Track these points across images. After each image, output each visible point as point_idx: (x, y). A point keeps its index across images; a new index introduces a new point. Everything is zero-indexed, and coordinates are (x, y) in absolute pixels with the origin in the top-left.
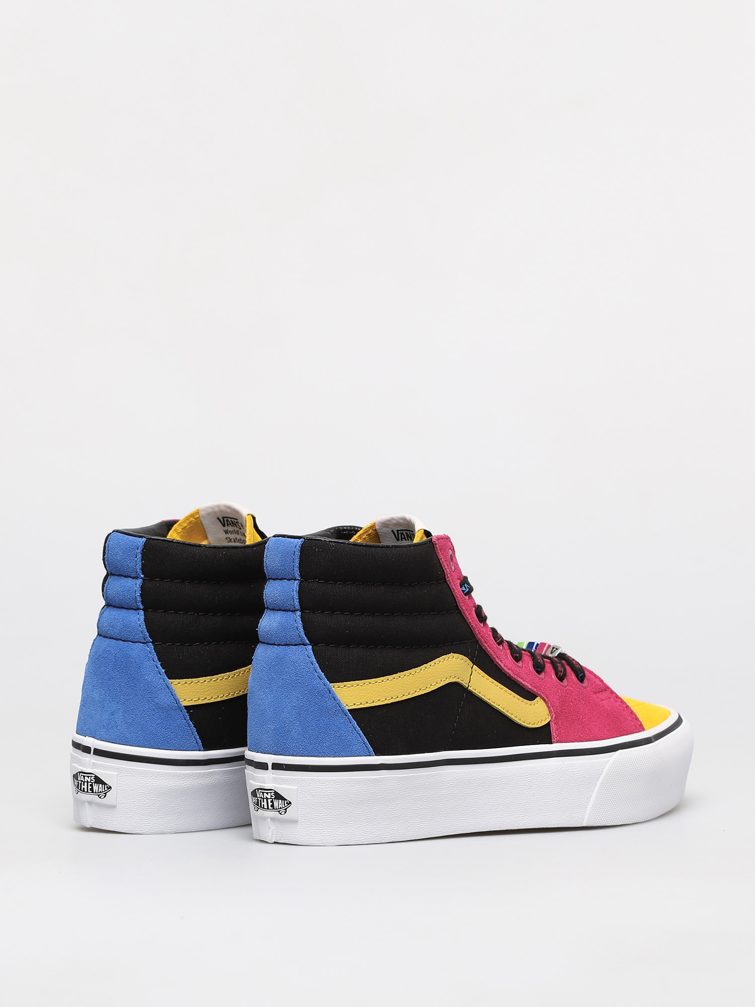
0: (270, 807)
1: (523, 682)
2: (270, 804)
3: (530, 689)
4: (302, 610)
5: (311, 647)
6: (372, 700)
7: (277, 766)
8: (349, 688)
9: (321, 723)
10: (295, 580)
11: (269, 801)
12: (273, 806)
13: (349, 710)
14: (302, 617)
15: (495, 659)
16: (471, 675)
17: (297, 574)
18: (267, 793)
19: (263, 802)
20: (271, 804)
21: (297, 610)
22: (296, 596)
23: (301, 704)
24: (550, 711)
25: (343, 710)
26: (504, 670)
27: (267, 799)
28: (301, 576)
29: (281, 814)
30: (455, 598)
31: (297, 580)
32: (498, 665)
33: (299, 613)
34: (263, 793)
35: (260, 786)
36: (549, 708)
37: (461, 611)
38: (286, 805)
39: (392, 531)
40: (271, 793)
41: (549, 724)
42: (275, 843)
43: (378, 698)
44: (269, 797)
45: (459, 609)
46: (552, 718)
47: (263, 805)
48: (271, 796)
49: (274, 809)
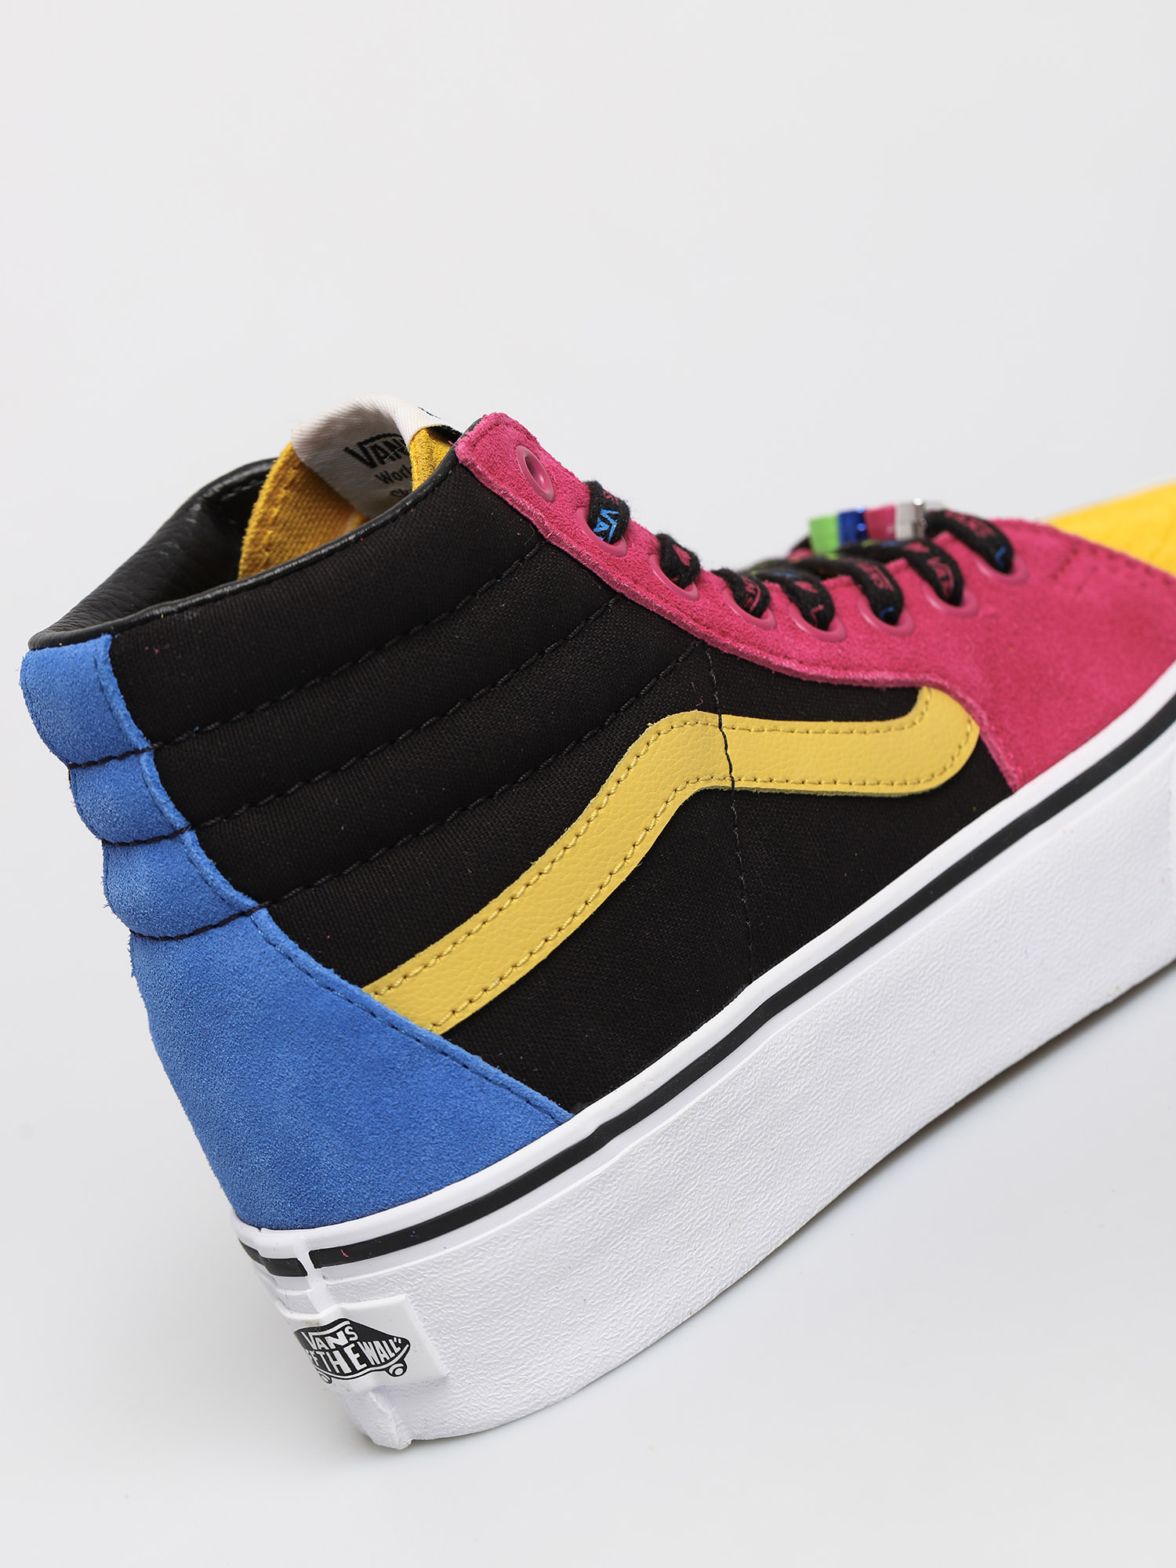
0: (358, 1367)
1: (869, 677)
2: (354, 1358)
3: (892, 682)
4: (194, 824)
5: (264, 912)
6: (496, 974)
7: (324, 1258)
8: (418, 978)
9: (387, 1104)
10: (137, 752)
11: (348, 1350)
12: (363, 1359)
13: (446, 1035)
14: (204, 843)
15: (769, 663)
16: (726, 748)
17: (135, 736)
18: (334, 1335)
19: (335, 1359)
20: (358, 1355)
21: (182, 831)
22: (162, 797)
23: (311, 1077)
24: (969, 709)
25: (431, 1046)
26: (804, 675)
27: (340, 1348)
28: (148, 735)
29: (394, 1375)
30: (590, 571)
31: (143, 751)
32: (784, 672)
33: (190, 837)
34: (322, 1338)
35: (307, 1322)
36: (962, 701)
37: (622, 595)
38: (397, 1350)
39: (347, 450)
40: (343, 1329)
41: (980, 746)
42: (416, 1443)
43: (511, 962)
44: (342, 1340)
45: (615, 592)
46: (980, 723)
47: (338, 1366)
48: (348, 1337)
49: (369, 1365)
